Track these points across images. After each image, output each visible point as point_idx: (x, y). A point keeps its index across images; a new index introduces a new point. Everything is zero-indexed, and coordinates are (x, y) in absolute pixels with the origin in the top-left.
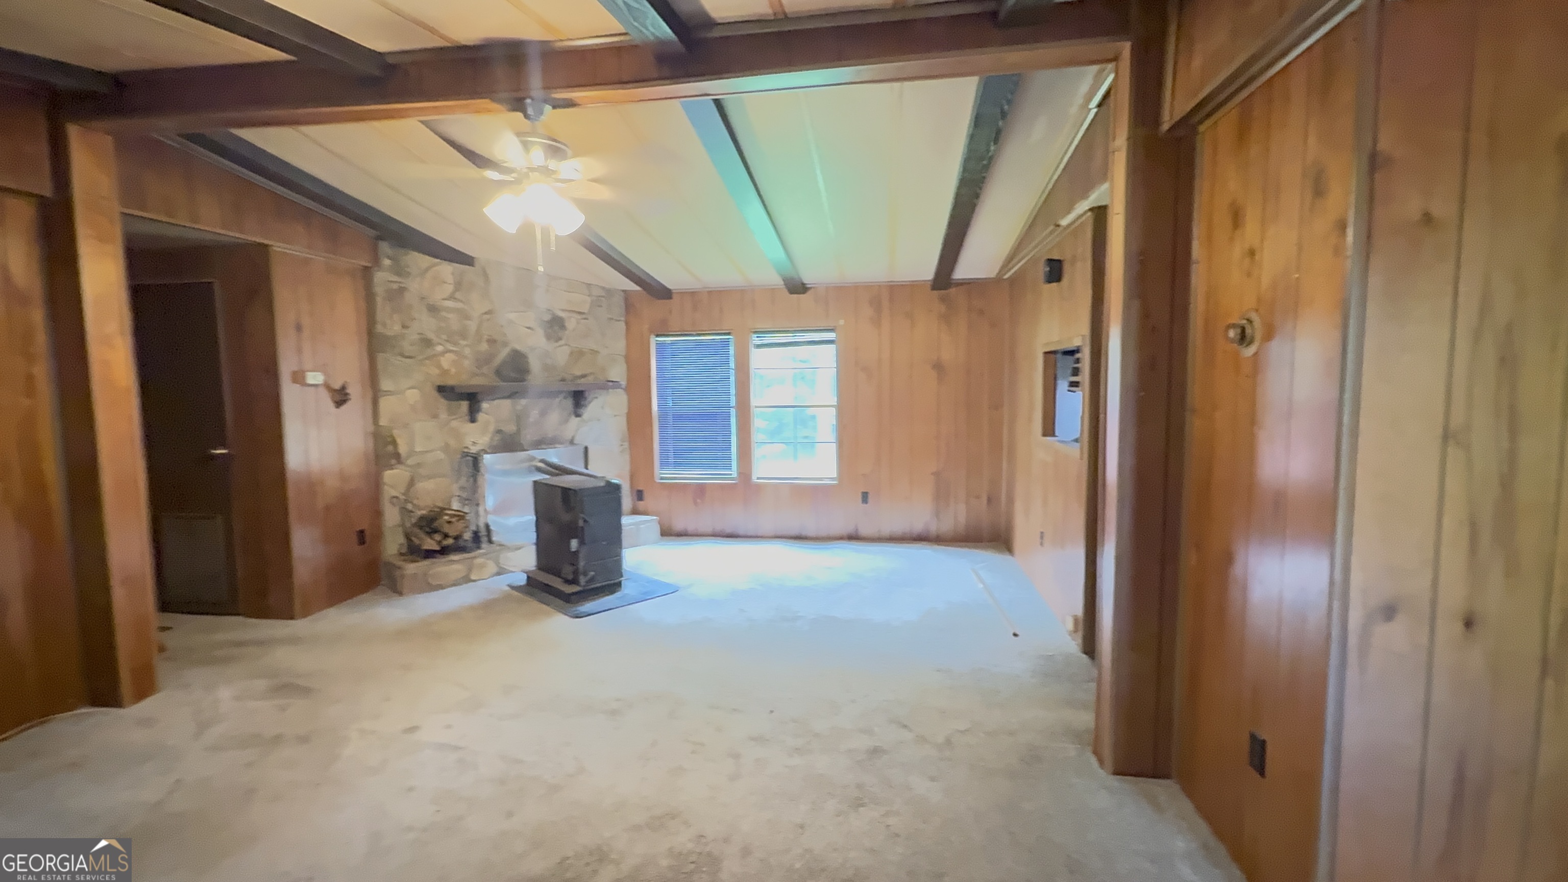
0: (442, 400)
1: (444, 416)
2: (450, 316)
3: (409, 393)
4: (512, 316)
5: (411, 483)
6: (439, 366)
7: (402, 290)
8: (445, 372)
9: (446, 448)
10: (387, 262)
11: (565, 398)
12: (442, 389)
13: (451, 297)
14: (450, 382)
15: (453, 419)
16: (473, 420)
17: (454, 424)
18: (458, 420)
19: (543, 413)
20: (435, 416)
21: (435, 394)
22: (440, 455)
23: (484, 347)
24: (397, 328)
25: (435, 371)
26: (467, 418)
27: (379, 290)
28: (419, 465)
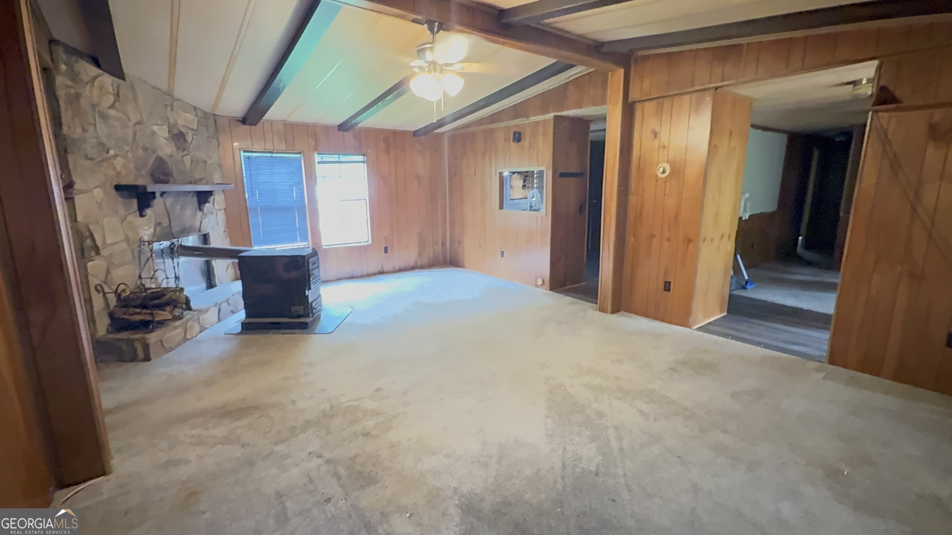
0: (119, 198)
1: (122, 211)
2: (116, 123)
3: (96, 191)
4: (155, 128)
5: (108, 272)
6: (114, 168)
7: (78, 96)
8: (118, 174)
9: (127, 239)
10: (63, 67)
11: (193, 196)
12: (118, 188)
13: (112, 106)
14: (124, 182)
15: (130, 214)
16: (142, 215)
17: (130, 218)
18: (132, 215)
19: (183, 209)
20: (116, 213)
21: (114, 192)
22: (124, 245)
23: (141, 152)
24: (79, 130)
25: (111, 173)
26: (138, 213)
27: (61, 93)
28: (111, 255)
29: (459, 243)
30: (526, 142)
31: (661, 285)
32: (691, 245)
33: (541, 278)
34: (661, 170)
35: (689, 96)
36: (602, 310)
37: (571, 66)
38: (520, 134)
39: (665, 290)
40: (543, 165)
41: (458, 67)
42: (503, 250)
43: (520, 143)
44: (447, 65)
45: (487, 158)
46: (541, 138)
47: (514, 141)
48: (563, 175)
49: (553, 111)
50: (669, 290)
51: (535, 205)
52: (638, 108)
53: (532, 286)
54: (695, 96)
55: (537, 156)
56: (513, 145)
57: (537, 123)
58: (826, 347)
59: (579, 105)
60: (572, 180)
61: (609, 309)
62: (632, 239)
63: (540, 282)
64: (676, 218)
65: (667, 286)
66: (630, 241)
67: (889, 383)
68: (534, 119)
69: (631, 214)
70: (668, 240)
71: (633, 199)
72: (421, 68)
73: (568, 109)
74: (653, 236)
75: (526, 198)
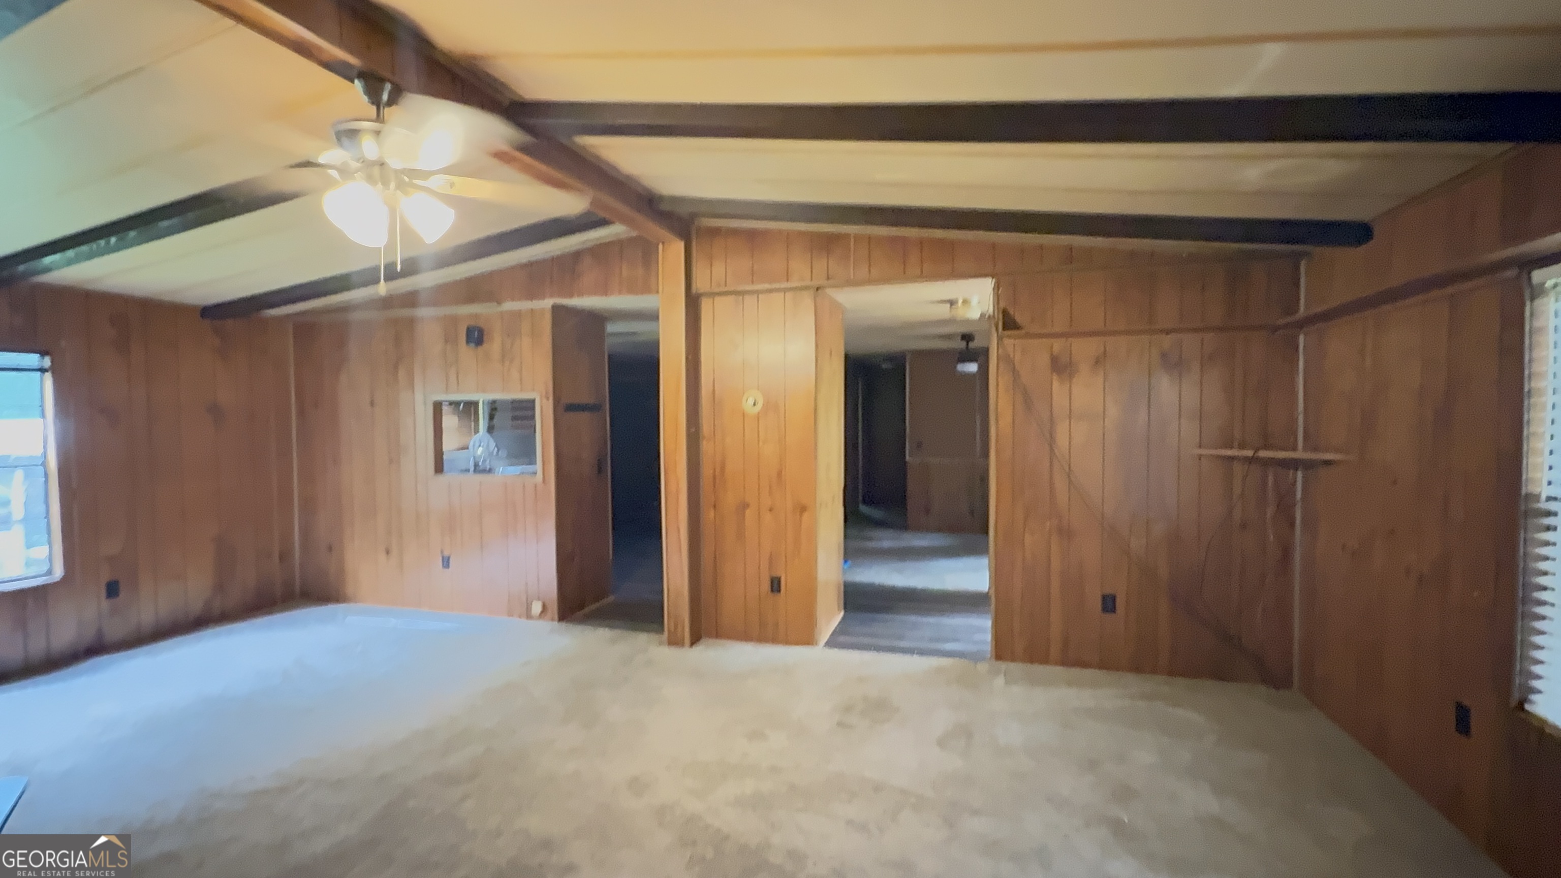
29: (330, 549)
30: (494, 345)
31: (766, 585)
32: (806, 516)
33: (539, 599)
34: (751, 401)
35: (782, 294)
36: (675, 642)
37: (603, 223)
38: (481, 332)
39: (772, 591)
40: (533, 390)
41: (437, 182)
42: (446, 554)
43: (480, 348)
44: (414, 173)
45: (402, 373)
46: (526, 341)
47: (468, 342)
48: (572, 408)
49: (552, 296)
50: (779, 591)
51: (484, 461)
52: (706, 306)
53: (520, 617)
54: (789, 295)
55: (520, 371)
56: (466, 352)
57: (517, 315)
58: (989, 637)
59: (604, 290)
60: (585, 416)
61: (687, 640)
62: (712, 514)
63: (537, 608)
64: (779, 474)
65: (776, 585)
66: (709, 515)
67: (1059, 670)
68: (509, 306)
69: (706, 472)
70: (771, 510)
71: (706, 447)
72: (344, 171)
73: (581, 294)
74: (745, 506)
75: (466, 448)
